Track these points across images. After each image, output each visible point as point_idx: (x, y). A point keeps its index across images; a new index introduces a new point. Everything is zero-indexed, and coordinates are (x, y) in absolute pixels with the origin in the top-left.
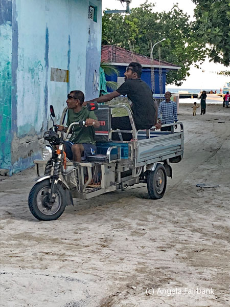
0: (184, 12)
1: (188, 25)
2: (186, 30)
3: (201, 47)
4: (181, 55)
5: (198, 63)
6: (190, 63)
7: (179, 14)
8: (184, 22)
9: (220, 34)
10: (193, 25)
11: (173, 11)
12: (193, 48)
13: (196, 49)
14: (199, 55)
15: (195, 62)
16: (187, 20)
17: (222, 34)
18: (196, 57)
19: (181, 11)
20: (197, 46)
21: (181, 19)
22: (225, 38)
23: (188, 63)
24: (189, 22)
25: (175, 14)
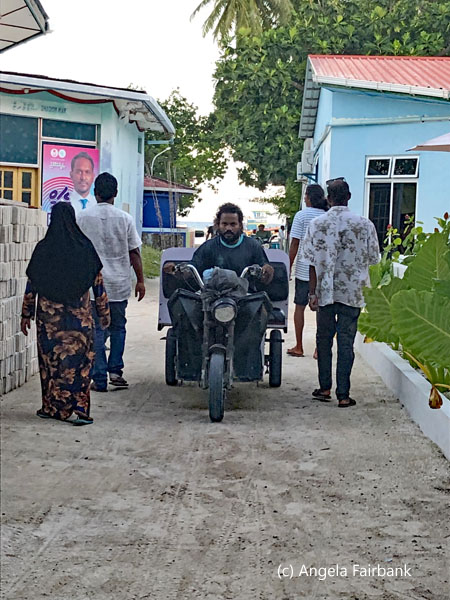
0: (189, 102)
1: (195, 122)
2: (192, 129)
3: (218, 156)
4: (188, 169)
5: (213, 181)
6: (200, 181)
7: (181, 105)
8: (189, 117)
9: (254, 150)
10: (203, 122)
11: (172, 100)
12: (205, 158)
13: (211, 160)
14: (216, 168)
15: (209, 179)
16: (194, 113)
17: (256, 150)
18: (211, 172)
19: (184, 100)
20: (212, 156)
21: (185, 113)
22: (260, 155)
23: (196, 181)
24: (197, 117)
25: (174, 104)
